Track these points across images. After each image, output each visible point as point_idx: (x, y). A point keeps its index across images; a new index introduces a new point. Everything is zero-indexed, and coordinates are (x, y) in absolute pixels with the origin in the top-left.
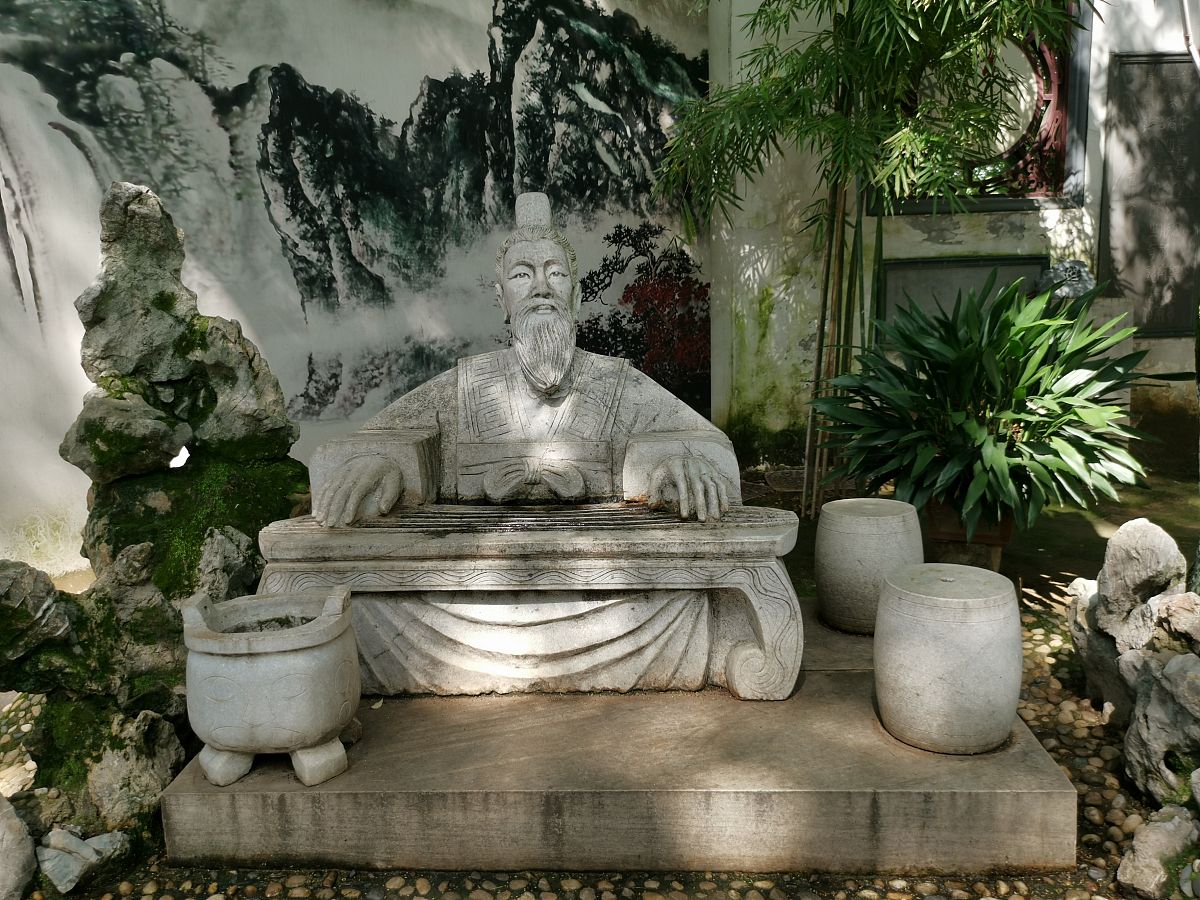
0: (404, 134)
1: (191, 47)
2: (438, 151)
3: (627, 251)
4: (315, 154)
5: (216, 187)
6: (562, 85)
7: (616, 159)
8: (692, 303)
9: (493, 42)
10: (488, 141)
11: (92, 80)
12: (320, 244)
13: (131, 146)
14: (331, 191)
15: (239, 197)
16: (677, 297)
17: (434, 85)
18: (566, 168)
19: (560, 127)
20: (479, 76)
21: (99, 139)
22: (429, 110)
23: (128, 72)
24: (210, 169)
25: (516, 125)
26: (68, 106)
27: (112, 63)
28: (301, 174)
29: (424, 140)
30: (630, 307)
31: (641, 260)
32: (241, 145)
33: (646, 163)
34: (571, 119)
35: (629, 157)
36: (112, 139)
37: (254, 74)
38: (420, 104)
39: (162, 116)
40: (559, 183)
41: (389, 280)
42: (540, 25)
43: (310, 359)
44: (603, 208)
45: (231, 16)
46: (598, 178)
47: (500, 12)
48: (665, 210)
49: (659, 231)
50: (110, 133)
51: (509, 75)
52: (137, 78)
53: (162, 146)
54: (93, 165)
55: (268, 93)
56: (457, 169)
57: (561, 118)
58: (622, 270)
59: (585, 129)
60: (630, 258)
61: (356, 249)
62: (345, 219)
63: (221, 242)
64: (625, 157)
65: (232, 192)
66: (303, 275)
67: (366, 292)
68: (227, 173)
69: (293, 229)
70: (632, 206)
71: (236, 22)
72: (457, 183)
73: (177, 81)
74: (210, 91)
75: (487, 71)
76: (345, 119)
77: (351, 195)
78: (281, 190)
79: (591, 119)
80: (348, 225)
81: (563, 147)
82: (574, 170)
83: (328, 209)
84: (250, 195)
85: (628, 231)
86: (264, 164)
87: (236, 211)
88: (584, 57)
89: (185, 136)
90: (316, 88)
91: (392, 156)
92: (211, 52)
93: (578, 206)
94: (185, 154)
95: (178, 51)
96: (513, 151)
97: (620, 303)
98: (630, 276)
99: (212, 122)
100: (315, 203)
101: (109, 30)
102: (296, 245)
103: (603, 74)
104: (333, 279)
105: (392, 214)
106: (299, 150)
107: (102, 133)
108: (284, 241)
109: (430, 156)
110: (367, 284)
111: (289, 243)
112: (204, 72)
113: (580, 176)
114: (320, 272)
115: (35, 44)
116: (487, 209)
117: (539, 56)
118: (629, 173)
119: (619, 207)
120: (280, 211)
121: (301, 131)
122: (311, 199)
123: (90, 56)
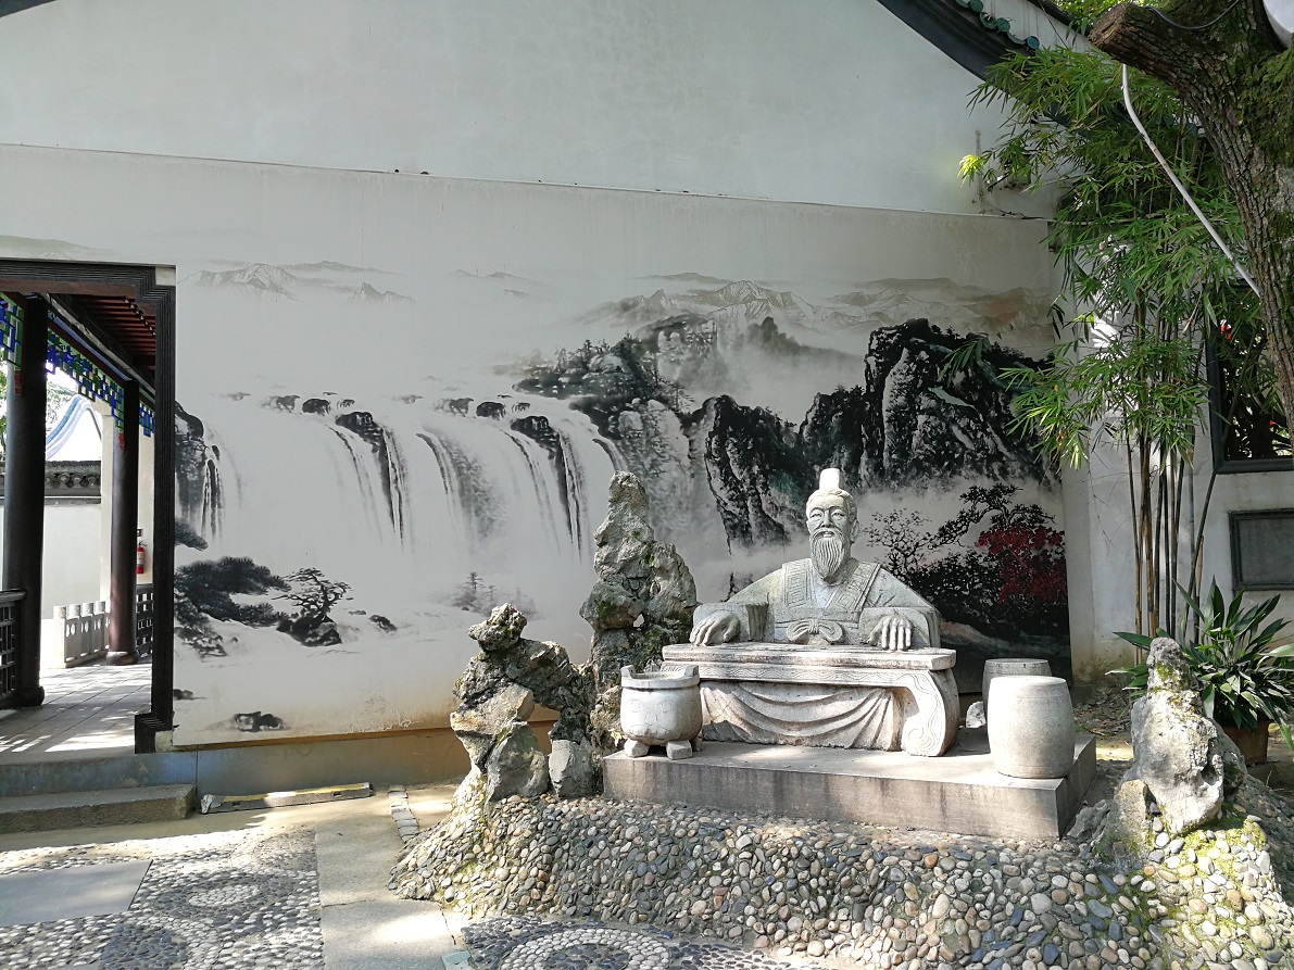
0: (801, 431)
1: (671, 392)
2: (826, 441)
3: (982, 506)
4: (740, 448)
5: (680, 470)
6: (924, 389)
7: (970, 437)
8: (1047, 547)
9: (868, 366)
10: (864, 432)
11: (617, 414)
12: (742, 503)
13: (634, 450)
14: (750, 469)
15: (693, 476)
16: (1030, 542)
17: (823, 398)
18: (927, 446)
19: (921, 419)
20: (858, 390)
21: (617, 446)
22: (819, 415)
23: (636, 409)
24: (677, 460)
25: (885, 419)
26: (604, 432)
27: (628, 405)
28: (731, 460)
29: (815, 434)
30: (986, 549)
31: (995, 512)
32: (695, 445)
33: (998, 440)
34: (930, 412)
35: (982, 436)
36: (624, 446)
37: (706, 404)
38: (814, 411)
39: (652, 431)
40: (921, 457)
41: (788, 526)
42: (905, 351)
43: (732, 577)
44: (960, 474)
45: (694, 371)
46: (955, 452)
47: (874, 347)
48: (1017, 474)
49: (1012, 490)
50: (624, 443)
51: (881, 387)
52: (639, 412)
53: (651, 448)
54: (613, 461)
55: (714, 413)
56: (840, 452)
57: (922, 412)
58: (978, 520)
59: (942, 418)
60: (985, 511)
61: (764, 506)
62: (758, 487)
63: (681, 503)
64: (979, 436)
65: (688, 473)
66: (729, 523)
67: (771, 534)
68: (686, 462)
69: (724, 494)
70: (985, 471)
71: (697, 375)
72: (839, 462)
73: (662, 411)
74: (680, 415)
75: (863, 385)
76: (761, 425)
77: (764, 472)
78: (718, 471)
79: (947, 411)
80: (760, 491)
81: (925, 432)
82: (934, 448)
83: (748, 481)
84: (699, 475)
85: (983, 491)
86: (709, 455)
87: (690, 485)
88: (942, 369)
89: (664, 442)
90: (743, 408)
91: (792, 446)
92: (682, 393)
93: (938, 474)
94: (663, 452)
95: (663, 394)
96: (883, 437)
97: (977, 546)
98: (985, 525)
99: (679, 433)
100: (740, 478)
101: (628, 387)
102: (726, 504)
103: (959, 378)
104: (749, 525)
105: (791, 483)
106: (730, 446)
107: (619, 444)
108: (718, 502)
109: (819, 444)
110: (772, 529)
111: (722, 503)
112: (677, 405)
113: (939, 452)
114: (740, 521)
115: (590, 398)
116: (862, 477)
117: (904, 371)
118: (983, 448)
119: (974, 473)
120: (717, 483)
121: (732, 435)
122: (737, 476)
123: (616, 402)
